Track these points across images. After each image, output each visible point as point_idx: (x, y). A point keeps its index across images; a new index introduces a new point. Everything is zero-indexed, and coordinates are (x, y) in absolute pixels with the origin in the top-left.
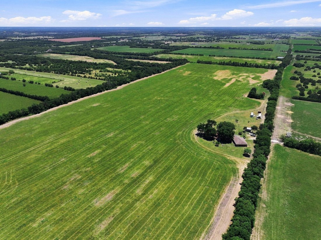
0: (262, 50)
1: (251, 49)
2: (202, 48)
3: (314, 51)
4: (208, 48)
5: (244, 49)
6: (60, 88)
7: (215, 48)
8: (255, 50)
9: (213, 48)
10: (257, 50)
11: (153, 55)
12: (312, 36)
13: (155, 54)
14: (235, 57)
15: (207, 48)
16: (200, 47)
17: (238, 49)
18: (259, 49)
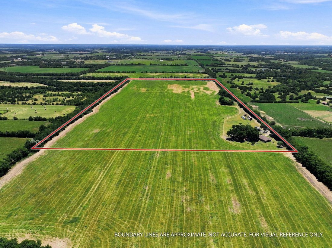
0: (180, 65)
1: (170, 65)
2: (124, 65)
3: (219, 65)
4: (130, 65)
5: (164, 65)
6: (20, 119)
7: (137, 65)
8: (174, 65)
9: (135, 65)
10: (175, 65)
11: (82, 75)
12: (201, 53)
13: (84, 74)
14: (166, 72)
15: (128, 65)
16: (122, 65)
17: (159, 65)
18: (177, 64)
